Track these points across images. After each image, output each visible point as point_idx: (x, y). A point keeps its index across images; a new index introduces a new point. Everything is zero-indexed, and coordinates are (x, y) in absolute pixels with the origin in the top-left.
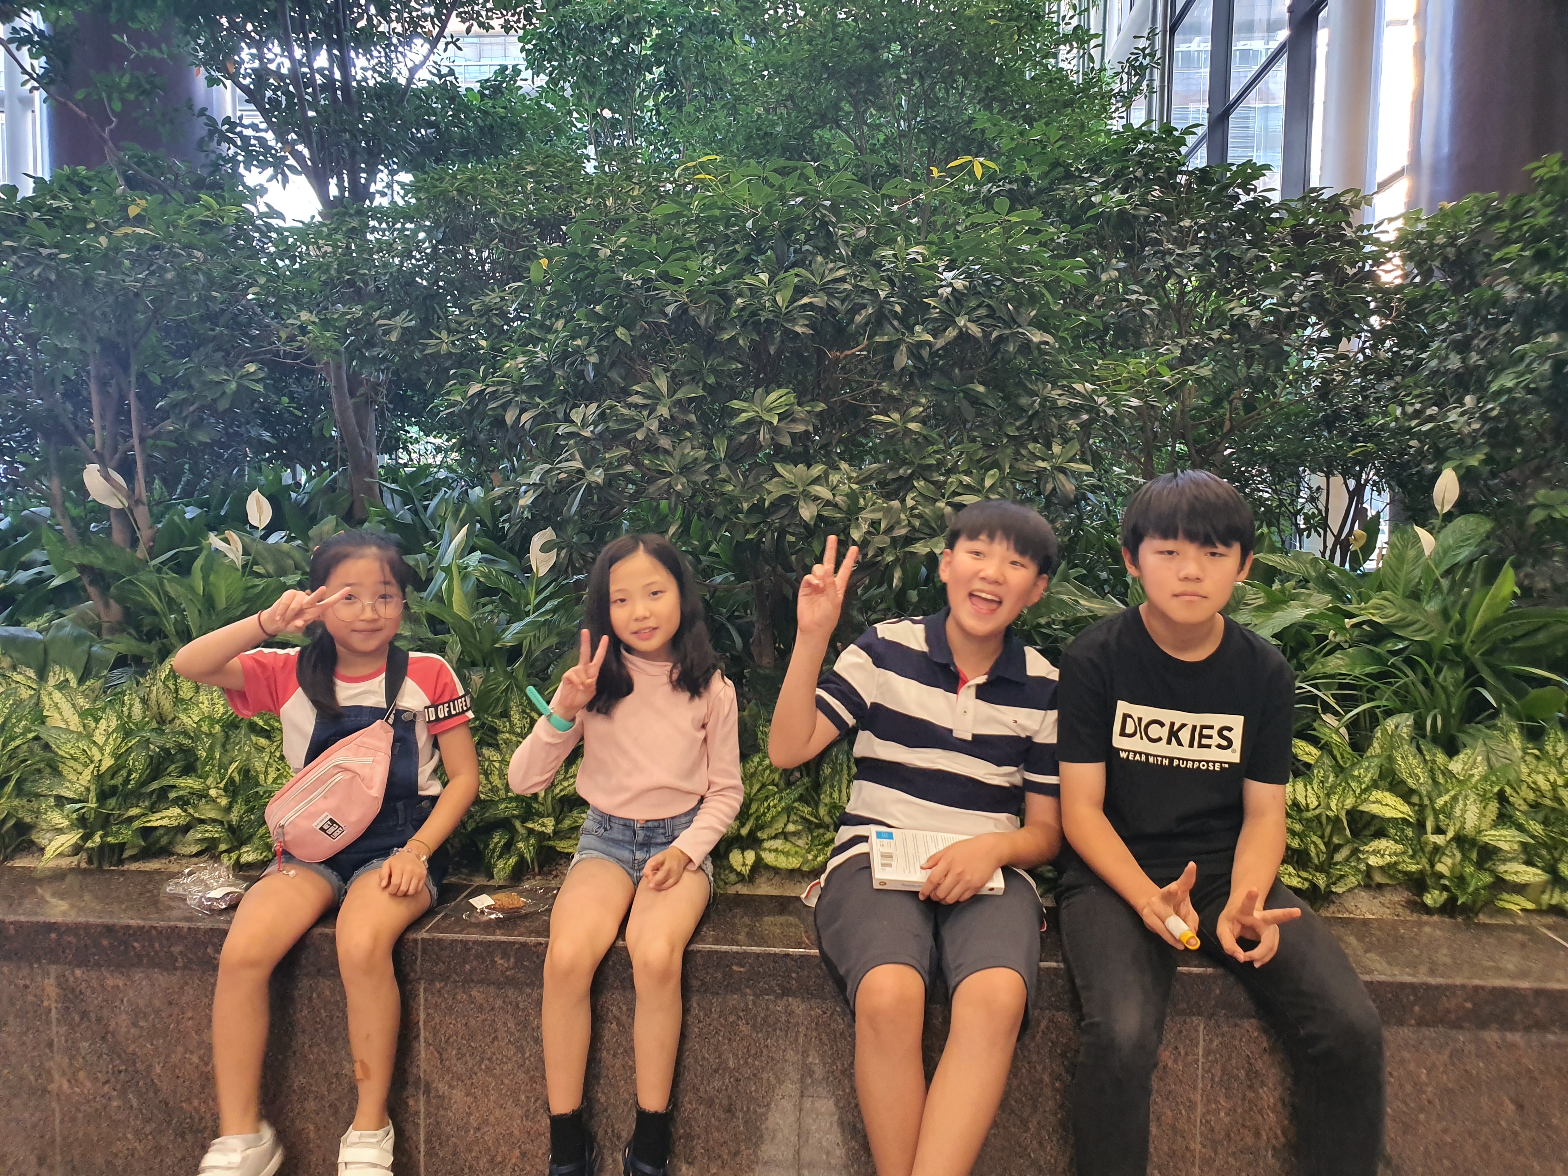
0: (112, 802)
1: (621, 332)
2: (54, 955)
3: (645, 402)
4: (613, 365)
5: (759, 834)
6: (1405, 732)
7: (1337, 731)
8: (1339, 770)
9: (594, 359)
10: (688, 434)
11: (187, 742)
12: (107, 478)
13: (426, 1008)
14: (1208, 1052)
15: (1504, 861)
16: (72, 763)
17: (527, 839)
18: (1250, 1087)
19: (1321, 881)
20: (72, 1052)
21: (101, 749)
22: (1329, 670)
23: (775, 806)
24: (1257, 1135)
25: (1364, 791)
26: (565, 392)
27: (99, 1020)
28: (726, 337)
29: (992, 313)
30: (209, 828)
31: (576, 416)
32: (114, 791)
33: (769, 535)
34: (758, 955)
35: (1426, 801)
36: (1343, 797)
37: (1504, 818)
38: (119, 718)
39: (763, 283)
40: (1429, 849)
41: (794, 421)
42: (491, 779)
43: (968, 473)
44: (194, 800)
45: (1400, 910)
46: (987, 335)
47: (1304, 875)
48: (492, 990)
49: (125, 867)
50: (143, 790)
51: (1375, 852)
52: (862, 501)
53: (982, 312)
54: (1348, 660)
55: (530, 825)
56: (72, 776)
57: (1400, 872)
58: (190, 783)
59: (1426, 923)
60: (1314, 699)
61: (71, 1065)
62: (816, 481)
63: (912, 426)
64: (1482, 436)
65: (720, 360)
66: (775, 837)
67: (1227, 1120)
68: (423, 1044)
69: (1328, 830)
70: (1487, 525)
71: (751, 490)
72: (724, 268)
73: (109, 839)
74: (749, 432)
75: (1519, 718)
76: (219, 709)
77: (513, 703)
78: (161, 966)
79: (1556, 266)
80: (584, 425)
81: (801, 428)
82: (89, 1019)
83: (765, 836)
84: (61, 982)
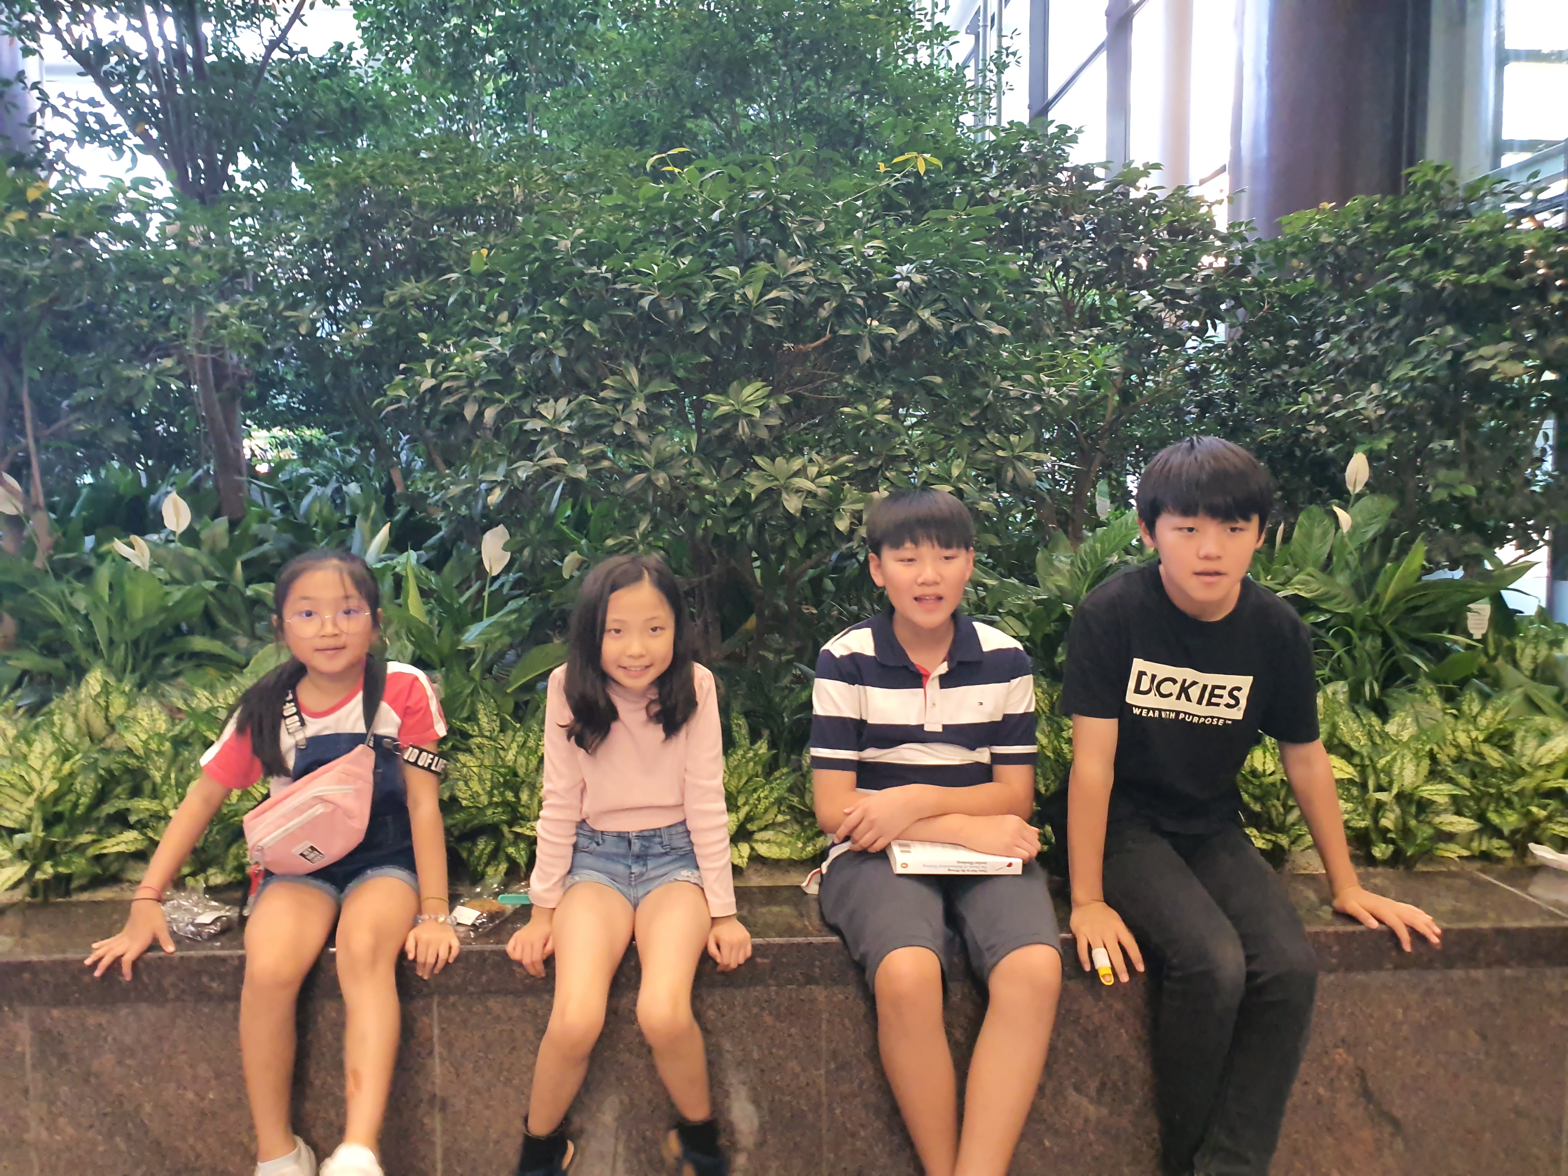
0: (59, 829)
1: (587, 326)
2: (26, 996)
3: (617, 396)
5: (749, 826)
6: (1342, 698)
9: (562, 353)
10: (660, 428)
11: (132, 762)
13: (441, 1022)
15: (1438, 814)
16: (9, 790)
17: (514, 844)
19: (1282, 841)
20: (50, 1098)
21: (39, 773)
23: (766, 797)
26: (528, 387)
28: (697, 331)
29: (949, 306)
31: (547, 410)
32: (58, 818)
33: (750, 529)
34: (781, 946)
35: (1367, 762)
37: (1435, 774)
38: (56, 738)
39: (734, 276)
40: (1372, 805)
42: (471, 784)
44: (151, 823)
46: (947, 328)
47: (1268, 836)
48: (510, 999)
49: (75, 898)
50: (95, 814)
52: (842, 493)
53: (940, 305)
55: (518, 830)
56: (10, 805)
58: (143, 805)
59: (1375, 876)
61: (50, 1111)
63: (879, 417)
64: (1388, 422)
65: (689, 353)
66: (765, 828)
68: (437, 1060)
70: (1391, 505)
71: (727, 484)
72: (686, 261)
73: (61, 870)
74: (727, 426)
75: (1436, 680)
76: (162, 725)
77: (480, 706)
78: (151, 1000)
79: (1447, 264)
80: (557, 420)
81: (774, 421)
82: (68, 1062)
83: (755, 828)
84: (36, 1025)
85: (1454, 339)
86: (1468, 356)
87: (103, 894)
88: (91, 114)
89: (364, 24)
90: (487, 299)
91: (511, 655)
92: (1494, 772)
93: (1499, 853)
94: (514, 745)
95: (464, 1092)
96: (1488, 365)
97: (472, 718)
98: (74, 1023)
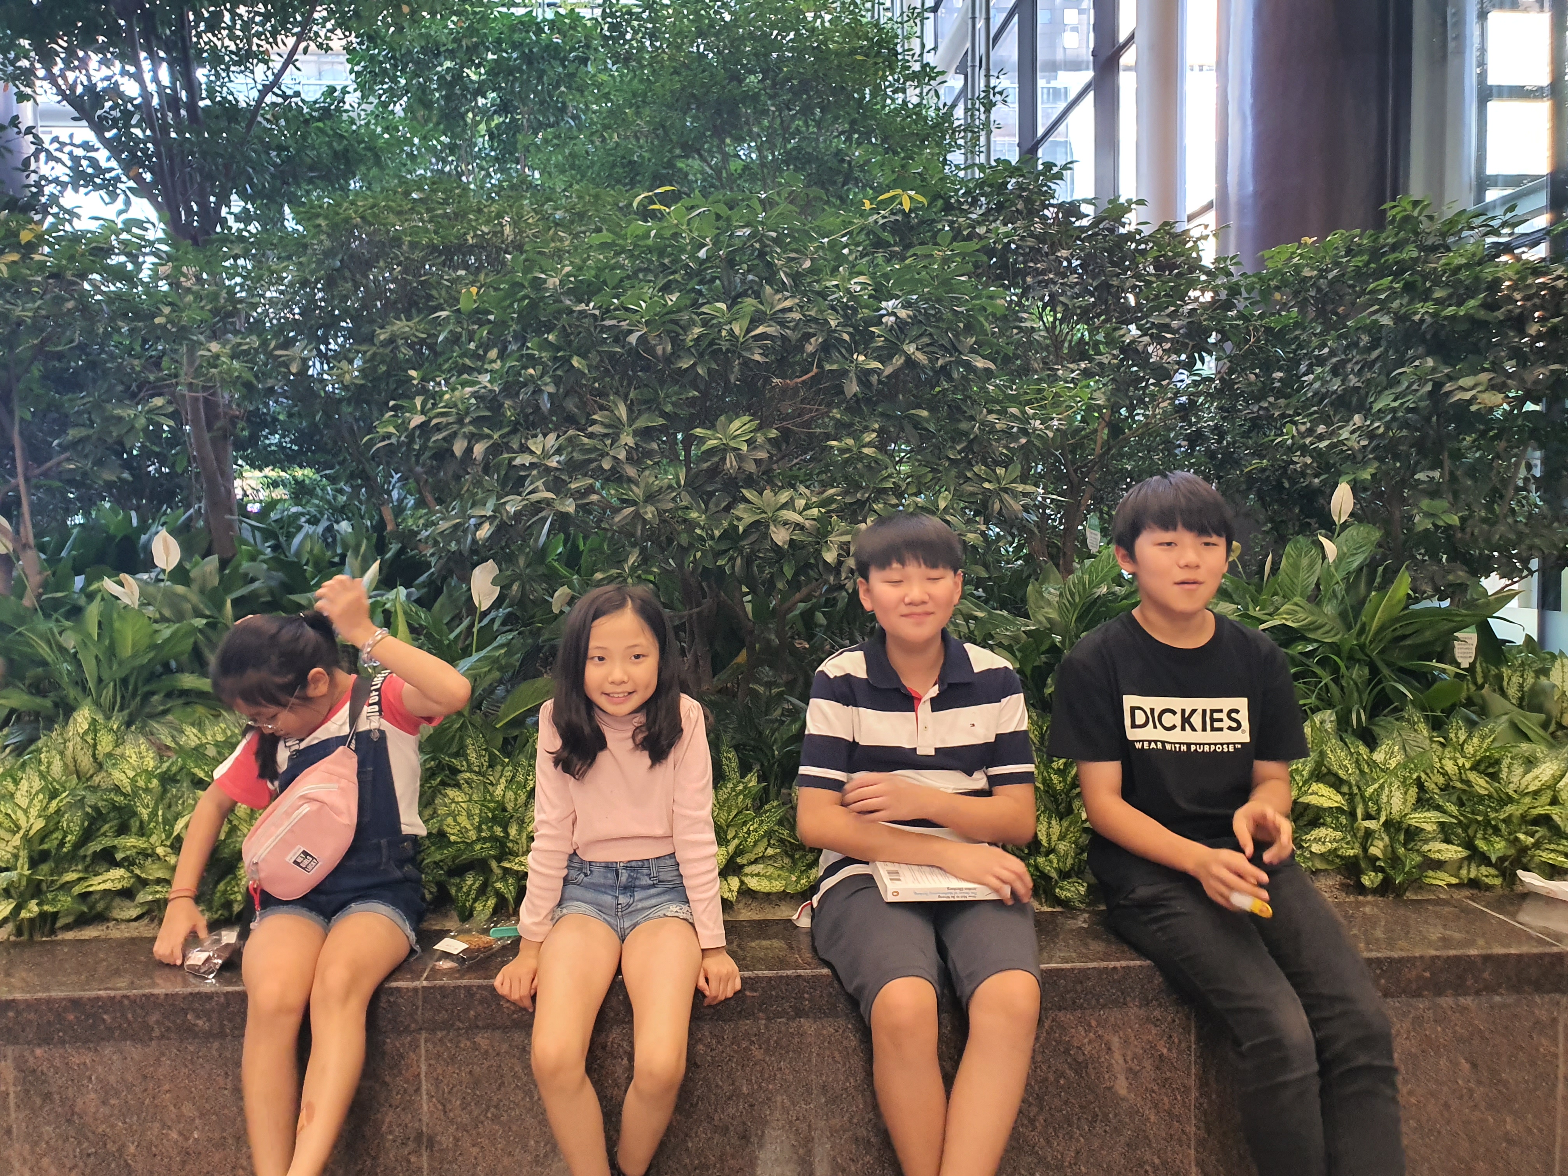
0: (45, 868)
1: (576, 362)
2: (11, 1035)
3: (605, 431)
4: (567, 394)
5: (739, 860)
6: (1328, 726)
9: (551, 389)
10: (650, 462)
11: (119, 799)
13: (427, 1059)
15: (1426, 841)
17: (504, 879)
20: (33, 1138)
21: (26, 812)
23: (755, 830)
25: (1305, 783)
26: (517, 423)
28: (684, 366)
29: (934, 341)
30: (158, 888)
31: (536, 445)
32: (44, 855)
33: (739, 561)
34: (771, 978)
35: (1355, 790)
37: (1423, 802)
38: (42, 776)
39: (721, 312)
40: (1361, 833)
42: (459, 819)
44: (138, 860)
45: (1336, 893)
46: (933, 362)
48: (498, 1034)
49: (60, 937)
50: (82, 852)
51: (1317, 840)
52: (828, 525)
53: (926, 340)
55: (506, 865)
57: (1338, 856)
58: (131, 843)
59: (1364, 903)
61: (33, 1151)
62: (784, 506)
63: (866, 451)
64: (1371, 452)
65: (677, 388)
66: (755, 861)
68: (425, 1097)
70: (1376, 535)
71: (713, 519)
72: (672, 298)
73: (46, 908)
74: (716, 459)
75: (1423, 709)
76: (150, 763)
77: (469, 741)
78: (135, 1038)
79: (1426, 296)
80: (546, 455)
81: (762, 455)
82: (52, 1101)
83: (745, 862)
84: (20, 1066)
85: (1434, 370)
86: (1448, 387)
87: (89, 933)
88: (85, 158)
89: (356, 68)
90: (477, 337)
91: (500, 691)
92: (1481, 798)
93: (1489, 881)
94: (503, 780)
95: (452, 1129)
96: (1467, 396)
97: (461, 753)
98: (57, 1062)
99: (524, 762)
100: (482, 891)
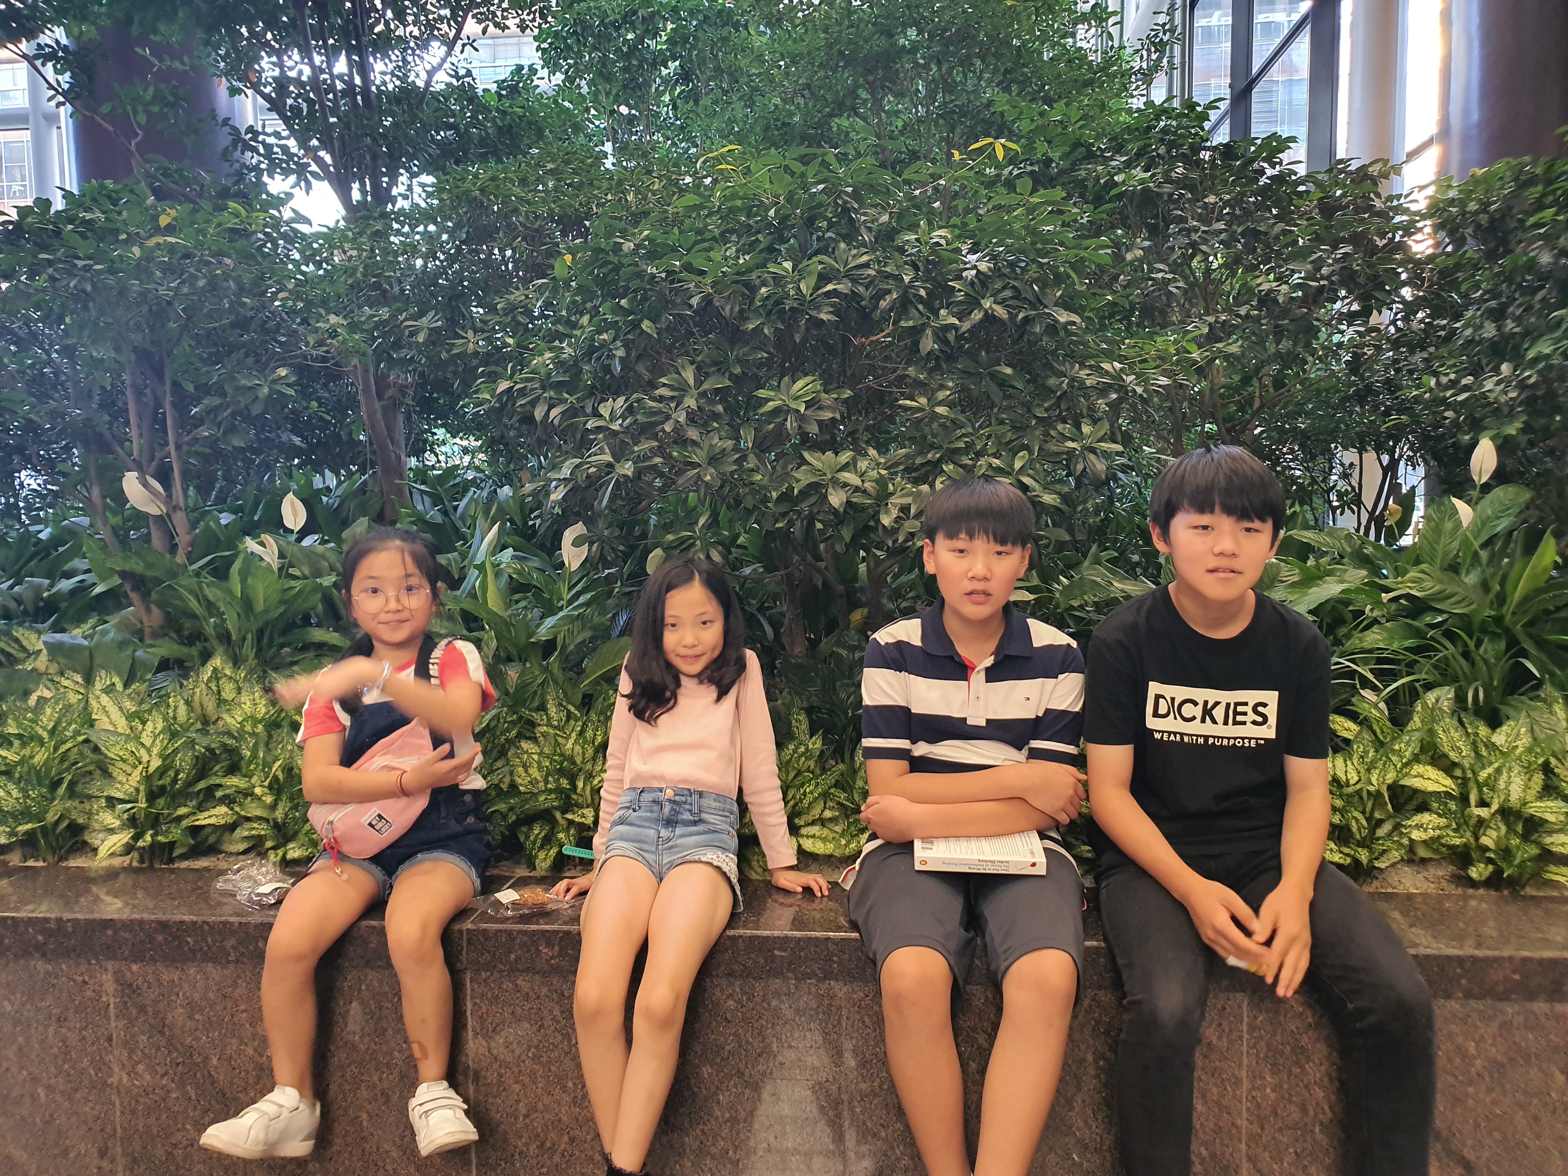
0: (161, 802)
1: (646, 325)
2: (110, 951)
3: (671, 394)
4: (639, 357)
5: (796, 821)
6: (1446, 705)
7: (1376, 706)
8: (1379, 745)
9: (620, 353)
10: (715, 425)
11: (230, 741)
12: (145, 485)
13: (472, 998)
14: (1252, 1029)
15: (1550, 833)
16: (121, 764)
17: (567, 830)
18: (1297, 1063)
19: (1364, 856)
20: (130, 1046)
21: (149, 751)
22: (1366, 645)
23: (811, 792)
24: (1304, 1110)
25: (1405, 765)
26: (593, 387)
27: (156, 1013)
28: (751, 326)
29: (1017, 294)
30: (255, 825)
31: (604, 410)
32: (162, 790)
33: (798, 524)
34: (799, 939)
35: (1469, 774)
36: (1384, 770)
37: (1549, 790)
38: (165, 719)
39: (786, 271)
40: (1473, 822)
41: (820, 408)
42: (531, 771)
43: (997, 455)
44: (239, 799)
45: (1444, 884)
46: (1012, 317)
47: (1346, 850)
48: (537, 977)
49: (176, 866)
50: (191, 790)
51: (1419, 827)
52: (891, 487)
53: (1008, 293)
54: (1385, 635)
55: (570, 816)
56: (122, 778)
57: (1443, 845)
58: (235, 781)
59: (1472, 897)
60: (1352, 674)
61: (130, 1058)
62: (844, 468)
63: (940, 410)
64: (1520, 405)
65: (746, 349)
66: (813, 823)
67: (1273, 1096)
69: (1369, 805)
70: (1527, 495)
71: (780, 479)
72: (745, 259)
73: (160, 838)
74: (777, 420)
75: (1562, 688)
76: (262, 710)
78: (215, 961)
80: (612, 419)
81: (826, 415)
82: (146, 1013)
83: (802, 823)
84: (119, 978)
87: (202, 863)
94: (574, 735)
97: (541, 707)
98: (150, 978)
99: (594, 717)
100: (548, 840)
